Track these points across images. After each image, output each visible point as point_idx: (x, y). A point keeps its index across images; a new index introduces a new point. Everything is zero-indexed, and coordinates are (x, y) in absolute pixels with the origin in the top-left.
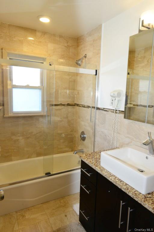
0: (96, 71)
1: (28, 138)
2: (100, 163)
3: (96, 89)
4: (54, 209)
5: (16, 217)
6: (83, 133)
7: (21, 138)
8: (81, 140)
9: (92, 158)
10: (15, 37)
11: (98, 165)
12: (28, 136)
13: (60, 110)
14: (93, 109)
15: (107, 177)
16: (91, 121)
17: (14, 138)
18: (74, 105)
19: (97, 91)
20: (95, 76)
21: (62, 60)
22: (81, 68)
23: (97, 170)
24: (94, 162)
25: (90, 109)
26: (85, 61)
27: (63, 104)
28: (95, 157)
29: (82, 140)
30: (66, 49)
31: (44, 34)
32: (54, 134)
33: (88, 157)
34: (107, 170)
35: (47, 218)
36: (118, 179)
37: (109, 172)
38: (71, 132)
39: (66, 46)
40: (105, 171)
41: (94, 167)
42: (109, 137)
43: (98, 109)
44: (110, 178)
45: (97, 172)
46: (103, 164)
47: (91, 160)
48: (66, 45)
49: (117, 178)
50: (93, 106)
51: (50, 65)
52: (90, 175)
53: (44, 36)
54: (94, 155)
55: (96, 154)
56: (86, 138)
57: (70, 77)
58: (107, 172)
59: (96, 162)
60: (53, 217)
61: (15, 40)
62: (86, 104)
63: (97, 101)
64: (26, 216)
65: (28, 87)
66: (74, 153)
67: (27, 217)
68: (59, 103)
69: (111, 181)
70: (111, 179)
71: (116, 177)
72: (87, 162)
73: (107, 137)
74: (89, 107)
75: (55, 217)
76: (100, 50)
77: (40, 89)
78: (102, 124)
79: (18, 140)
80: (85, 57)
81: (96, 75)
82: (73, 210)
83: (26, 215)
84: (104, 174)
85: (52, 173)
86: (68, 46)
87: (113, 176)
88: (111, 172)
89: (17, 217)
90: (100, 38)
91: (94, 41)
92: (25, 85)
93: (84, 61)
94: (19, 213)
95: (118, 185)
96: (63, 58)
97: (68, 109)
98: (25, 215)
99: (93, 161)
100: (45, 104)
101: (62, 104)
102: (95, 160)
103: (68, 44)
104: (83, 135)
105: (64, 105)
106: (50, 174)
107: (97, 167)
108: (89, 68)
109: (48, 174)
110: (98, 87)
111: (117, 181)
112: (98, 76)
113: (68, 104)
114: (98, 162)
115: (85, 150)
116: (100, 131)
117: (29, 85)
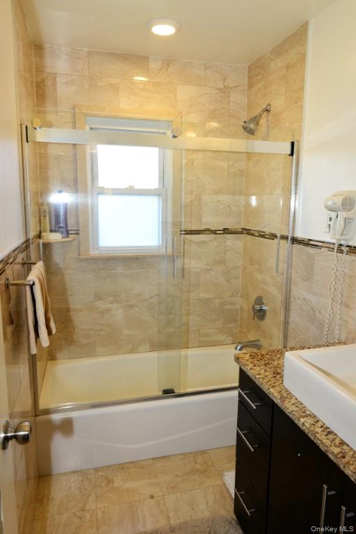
0: (293, 144)
1: (131, 307)
2: (283, 380)
3: (291, 190)
4: (177, 476)
5: (93, 481)
6: (259, 301)
7: (114, 306)
8: (254, 319)
9: (266, 365)
10: (101, 78)
11: (277, 384)
12: (130, 304)
13: (204, 243)
14: (283, 242)
15: (293, 418)
16: (277, 271)
17: (102, 305)
18: (242, 233)
19: (293, 196)
20: (290, 157)
21: (214, 124)
22: (257, 139)
23: (271, 397)
24: (269, 374)
25: (276, 241)
26: (267, 121)
27: (212, 229)
28: (275, 363)
29: (256, 318)
30: (221, 97)
31: (168, 65)
32: (191, 301)
33: (256, 362)
34: (296, 399)
35: (160, 494)
36: (322, 427)
37: (302, 404)
38: (232, 296)
39: (219, 89)
40: (293, 401)
41: (265, 387)
42: (321, 313)
43: (295, 240)
44: (302, 420)
45: (273, 402)
46: (288, 383)
47: (263, 371)
48: (221, 85)
49: (320, 424)
50: (284, 233)
51: (174, 137)
52: (255, 406)
53: (167, 70)
54: (274, 358)
55: (278, 356)
56: (267, 313)
57: (231, 163)
58: (298, 403)
59: (275, 377)
60: (174, 493)
61: (101, 84)
62: (267, 230)
63: (294, 222)
64: (113, 482)
65: (131, 192)
66: (236, 349)
67: (116, 484)
68: (203, 228)
69: (303, 428)
70: (303, 424)
71: (318, 421)
72: (250, 373)
73: (317, 314)
74: (273, 236)
75: (178, 494)
76: (302, 89)
77: (159, 195)
78: (306, 281)
79: (108, 310)
80: (268, 111)
81: (292, 154)
82: (224, 484)
83: (115, 478)
84: (289, 407)
85: (177, 391)
86: (225, 87)
87: (310, 415)
88: (306, 405)
89: (96, 481)
90: (303, 58)
91: (288, 67)
92: (124, 186)
93: (263, 121)
94: (101, 473)
95: (319, 442)
96: (213, 118)
97: (225, 242)
98: (113, 480)
99: (267, 374)
100: (170, 229)
101: (209, 230)
102: (273, 369)
103: (226, 84)
104: (258, 304)
105: (214, 232)
106: (174, 392)
107: (272, 390)
108: (275, 140)
109: (168, 393)
110: (296, 185)
111: (319, 430)
112: (298, 157)
113: (224, 229)
114: (278, 376)
115: (263, 343)
116: (299, 298)
117: (133, 187)
